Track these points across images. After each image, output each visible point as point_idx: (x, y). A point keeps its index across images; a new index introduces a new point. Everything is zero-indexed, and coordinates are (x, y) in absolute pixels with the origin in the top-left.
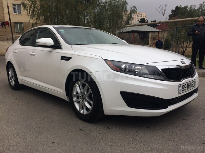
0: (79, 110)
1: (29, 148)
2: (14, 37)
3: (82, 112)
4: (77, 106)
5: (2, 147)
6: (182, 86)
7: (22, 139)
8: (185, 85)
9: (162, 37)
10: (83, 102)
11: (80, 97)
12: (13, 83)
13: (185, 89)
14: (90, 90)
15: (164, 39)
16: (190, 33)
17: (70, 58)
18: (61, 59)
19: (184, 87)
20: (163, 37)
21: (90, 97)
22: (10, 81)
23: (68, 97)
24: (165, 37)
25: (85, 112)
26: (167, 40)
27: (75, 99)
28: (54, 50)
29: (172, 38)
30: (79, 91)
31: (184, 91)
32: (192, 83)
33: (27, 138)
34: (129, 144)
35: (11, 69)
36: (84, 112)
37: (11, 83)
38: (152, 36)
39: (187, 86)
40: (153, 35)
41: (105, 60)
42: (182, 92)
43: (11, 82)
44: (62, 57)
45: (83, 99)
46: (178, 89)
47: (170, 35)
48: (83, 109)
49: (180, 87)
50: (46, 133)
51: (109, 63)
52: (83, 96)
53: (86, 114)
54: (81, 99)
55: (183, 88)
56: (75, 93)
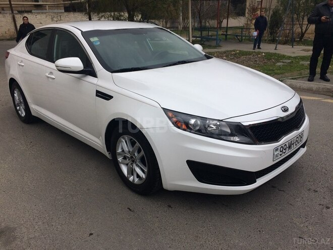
0: (126, 176)
1: (58, 244)
2: (13, 6)
3: (131, 179)
4: (125, 169)
5: (20, 242)
6: (279, 149)
7: (47, 226)
8: (286, 145)
9: (268, 7)
10: (133, 166)
11: (128, 157)
12: (22, 113)
13: (284, 151)
14: (142, 153)
15: (271, 11)
16: (314, 18)
17: (111, 97)
18: (97, 95)
19: (283, 148)
20: (270, 8)
21: (142, 160)
22: (18, 108)
23: (109, 153)
24: (273, 7)
25: (136, 180)
26: (275, 13)
27: (120, 159)
28: (85, 76)
29: (285, 10)
30: (126, 149)
31: (283, 154)
32: (297, 139)
33: (54, 224)
34: (197, 237)
35: (17, 90)
36: (134, 180)
37: (20, 112)
38: (251, 5)
39: (288, 146)
40: (253, 3)
41: (164, 109)
42: (280, 156)
43: (19, 110)
44: (98, 92)
45: (133, 161)
46: (274, 154)
47: (281, 4)
48: (132, 175)
49: (277, 150)
50: (81, 214)
51: (170, 114)
52: (132, 157)
53: (138, 183)
54: (129, 160)
55: (281, 151)
56: (120, 150)
